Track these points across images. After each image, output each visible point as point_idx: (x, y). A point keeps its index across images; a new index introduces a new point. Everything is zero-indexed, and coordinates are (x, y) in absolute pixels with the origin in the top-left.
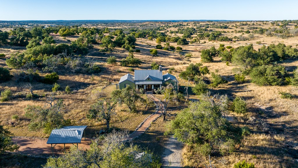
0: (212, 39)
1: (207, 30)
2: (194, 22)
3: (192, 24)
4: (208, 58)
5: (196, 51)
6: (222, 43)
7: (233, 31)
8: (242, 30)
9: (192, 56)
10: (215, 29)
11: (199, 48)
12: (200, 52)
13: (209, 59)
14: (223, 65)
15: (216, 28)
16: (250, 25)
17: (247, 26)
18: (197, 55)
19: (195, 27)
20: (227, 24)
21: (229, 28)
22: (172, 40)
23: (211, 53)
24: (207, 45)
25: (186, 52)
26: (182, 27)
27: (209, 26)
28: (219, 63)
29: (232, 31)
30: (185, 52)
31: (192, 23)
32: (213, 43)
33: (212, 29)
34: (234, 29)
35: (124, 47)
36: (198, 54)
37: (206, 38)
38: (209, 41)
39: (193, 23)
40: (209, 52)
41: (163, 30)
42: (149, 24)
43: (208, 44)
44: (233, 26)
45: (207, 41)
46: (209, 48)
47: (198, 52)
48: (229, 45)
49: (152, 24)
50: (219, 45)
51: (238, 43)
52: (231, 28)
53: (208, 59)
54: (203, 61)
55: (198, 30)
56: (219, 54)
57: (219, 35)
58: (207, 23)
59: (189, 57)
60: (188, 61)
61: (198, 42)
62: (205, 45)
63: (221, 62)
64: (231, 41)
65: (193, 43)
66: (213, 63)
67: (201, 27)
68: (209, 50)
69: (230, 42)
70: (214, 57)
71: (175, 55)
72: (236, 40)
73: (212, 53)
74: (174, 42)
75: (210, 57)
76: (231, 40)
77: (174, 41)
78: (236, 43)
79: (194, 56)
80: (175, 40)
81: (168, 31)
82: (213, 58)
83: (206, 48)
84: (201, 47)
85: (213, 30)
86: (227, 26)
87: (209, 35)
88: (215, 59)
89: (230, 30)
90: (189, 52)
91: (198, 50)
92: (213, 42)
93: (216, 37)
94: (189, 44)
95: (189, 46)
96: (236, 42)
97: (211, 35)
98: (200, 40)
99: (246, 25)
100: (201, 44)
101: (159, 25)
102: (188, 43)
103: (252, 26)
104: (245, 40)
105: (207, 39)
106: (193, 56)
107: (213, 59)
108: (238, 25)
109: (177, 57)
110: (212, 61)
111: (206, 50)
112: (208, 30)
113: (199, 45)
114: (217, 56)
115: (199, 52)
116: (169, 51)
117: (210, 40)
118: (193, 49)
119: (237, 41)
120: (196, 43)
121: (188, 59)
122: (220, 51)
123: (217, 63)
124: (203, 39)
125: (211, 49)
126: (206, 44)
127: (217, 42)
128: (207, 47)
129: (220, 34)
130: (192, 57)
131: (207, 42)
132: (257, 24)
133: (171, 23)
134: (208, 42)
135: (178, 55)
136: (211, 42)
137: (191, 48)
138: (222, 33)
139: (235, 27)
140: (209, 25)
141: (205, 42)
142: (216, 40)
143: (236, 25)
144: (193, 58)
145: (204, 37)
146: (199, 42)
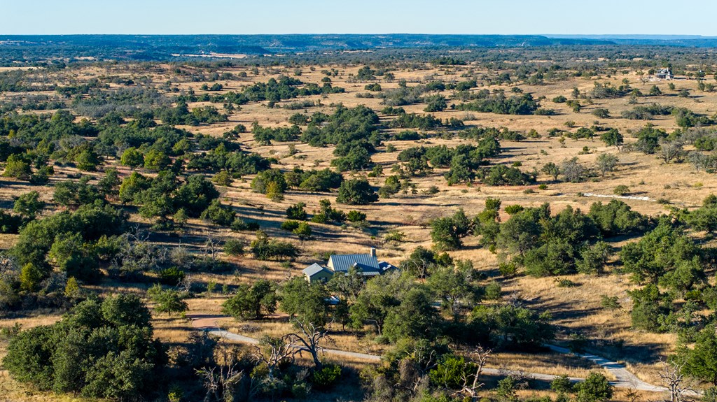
0: (460, 176)
1: (439, 122)
2: (361, 67)
3: (353, 79)
4: (449, 237)
5: (410, 225)
6: (496, 192)
7: (559, 127)
8: (601, 121)
9: (403, 238)
10: (477, 114)
11: (419, 215)
12: (424, 226)
13: (451, 242)
14: (484, 253)
15: (482, 110)
16: (639, 94)
17: (625, 100)
18: (417, 236)
19: (374, 104)
20: (532, 88)
21: (543, 113)
22: (310, 185)
23: (455, 228)
24: (445, 200)
25: (382, 229)
26: (308, 105)
27: (447, 94)
28: (475, 251)
29: (552, 128)
30: (378, 228)
31: (348, 71)
32: (465, 191)
33: (459, 115)
34: (565, 119)
35: (208, 217)
36: (419, 232)
37: (436, 170)
38: (450, 185)
39: (355, 71)
40: (451, 225)
41: (213, 122)
42: (111, 79)
43: (448, 199)
44: (563, 100)
45: (442, 184)
46: (450, 213)
47: (418, 227)
48: (520, 199)
49: (130, 83)
50: (484, 202)
51: (552, 192)
52: (550, 113)
53: (449, 241)
54: (436, 246)
55: (396, 124)
56: (474, 228)
57: (487, 156)
58: (431, 72)
59: (395, 240)
60: (398, 250)
61: (410, 189)
62: (437, 203)
63: (482, 247)
64: (534, 182)
65: (391, 196)
66: (463, 251)
67: (405, 103)
68: (451, 220)
69: (527, 187)
70: (463, 237)
71: (356, 237)
72: (552, 178)
73: (458, 228)
74: (317, 190)
75: (453, 236)
76: (530, 179)
77: (318, 187)
78: (548, 192)
79: (410, 238)
80: (318, 183)
81: (243, 129)
82: (463, 240)
83: (441, 214)
84: (424, 208)
85: (467, 123)
86: (535, 97)
87: (450, 158)
88: (466, 241)
89: (545, 119)
90: (388, 226)
91: (415, 219)
92: (465, 188)
93: (476, 167)
94: (381, 200)
95: (381, 207)
96: (549, 186)
97: (457, 159)
98: (414, 181)
99: (621, 93)
100: (422, 197)
101: (169, 83)
102: (377, 197)
103: (649, 102)
104: (581, 180)
105: (440, 175)
106: (406, 239)
107: (462, 242)
108: (584, 97)
109: (363, 240)
110: (459, 246)
111: (444, 220)
112: (444, 122)
113: (414, 201)
114: (472, 233)
115: (421, 225)
116: (329, 226)
117: (454, 180)
118: (399, 217)
119: (556, 182)
120: (401, 192)
121: (395, 245)
122: (476, 222)
123: (471, 251)
124: (422, 175)
125: (455, 218)
126: (440, 196)
127: (479, 190)
128: (442, 209)
129: (496, 152)
130: (405, 242)
131: (442, 188)
132: (672, 87)
133: (236, 73)
134: (448, 188)
135: (363, 235)
136: (456, 190)
137: (392, 212)
138: (504, 144)
139: (570, 103)
140: (441, 87)
141: (435, 191)
142: (477, 180)
143: (576, 92)
144: (407, 244)
145: (427, 167)
146: (414, 192)
